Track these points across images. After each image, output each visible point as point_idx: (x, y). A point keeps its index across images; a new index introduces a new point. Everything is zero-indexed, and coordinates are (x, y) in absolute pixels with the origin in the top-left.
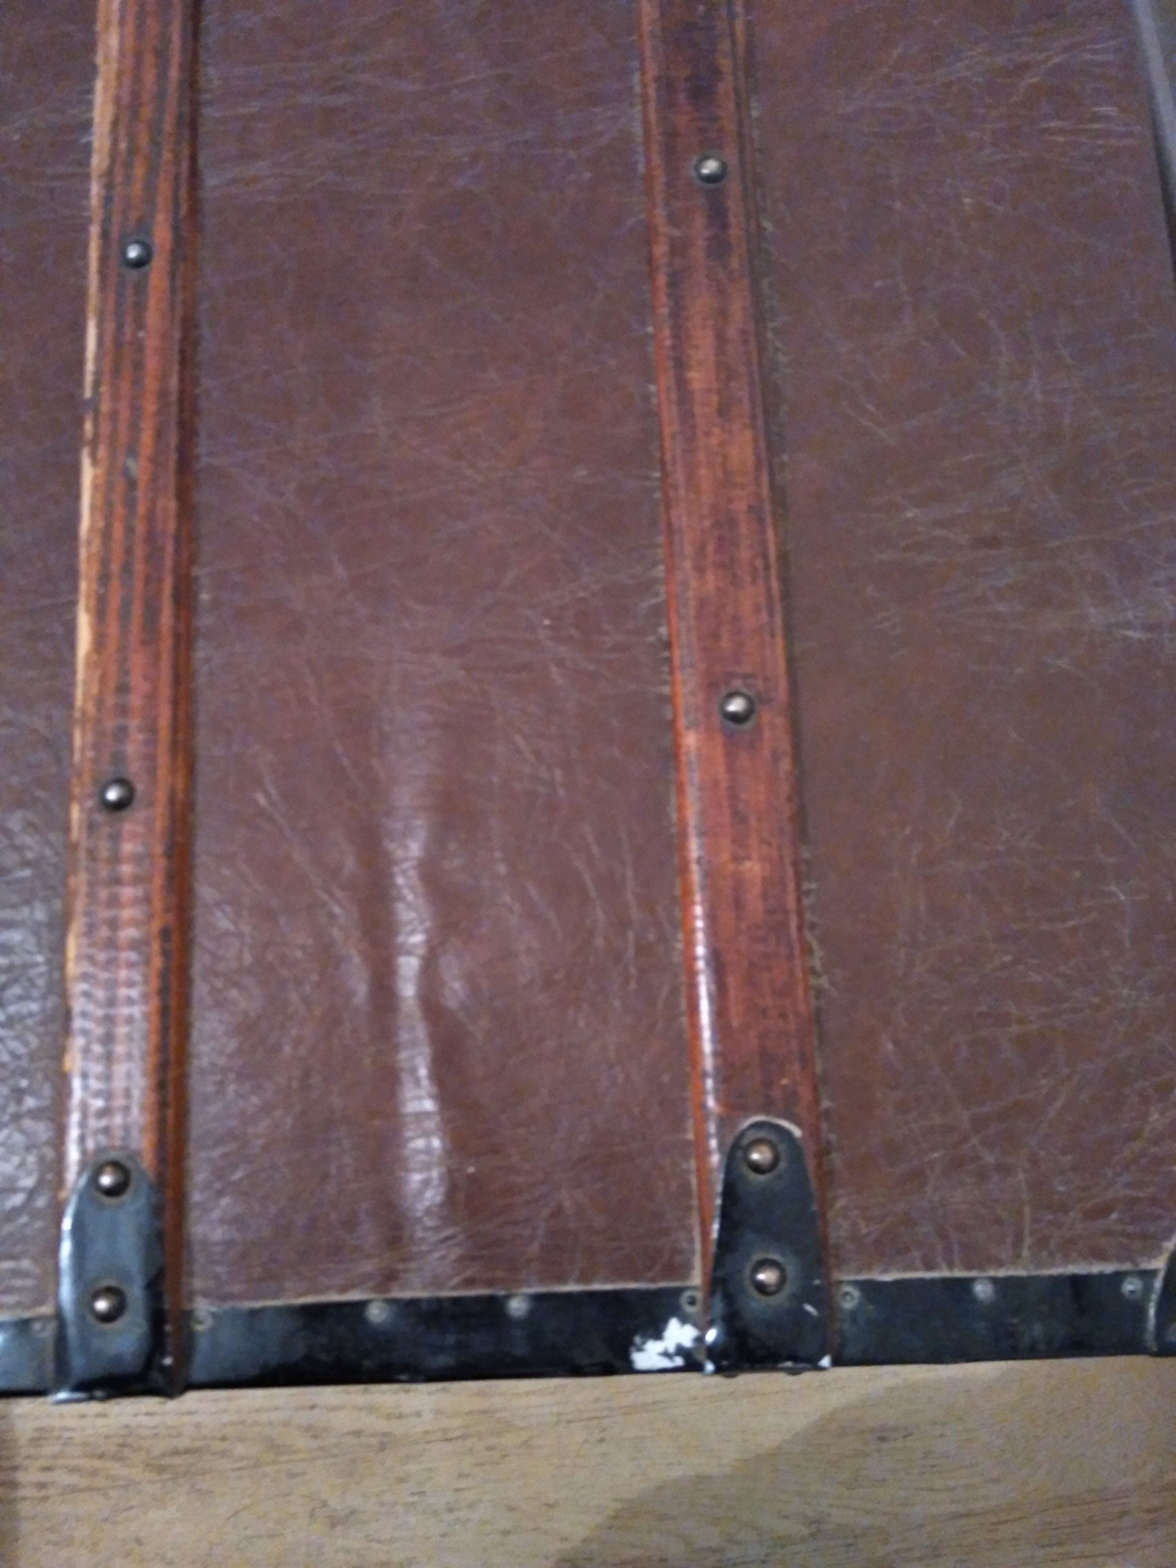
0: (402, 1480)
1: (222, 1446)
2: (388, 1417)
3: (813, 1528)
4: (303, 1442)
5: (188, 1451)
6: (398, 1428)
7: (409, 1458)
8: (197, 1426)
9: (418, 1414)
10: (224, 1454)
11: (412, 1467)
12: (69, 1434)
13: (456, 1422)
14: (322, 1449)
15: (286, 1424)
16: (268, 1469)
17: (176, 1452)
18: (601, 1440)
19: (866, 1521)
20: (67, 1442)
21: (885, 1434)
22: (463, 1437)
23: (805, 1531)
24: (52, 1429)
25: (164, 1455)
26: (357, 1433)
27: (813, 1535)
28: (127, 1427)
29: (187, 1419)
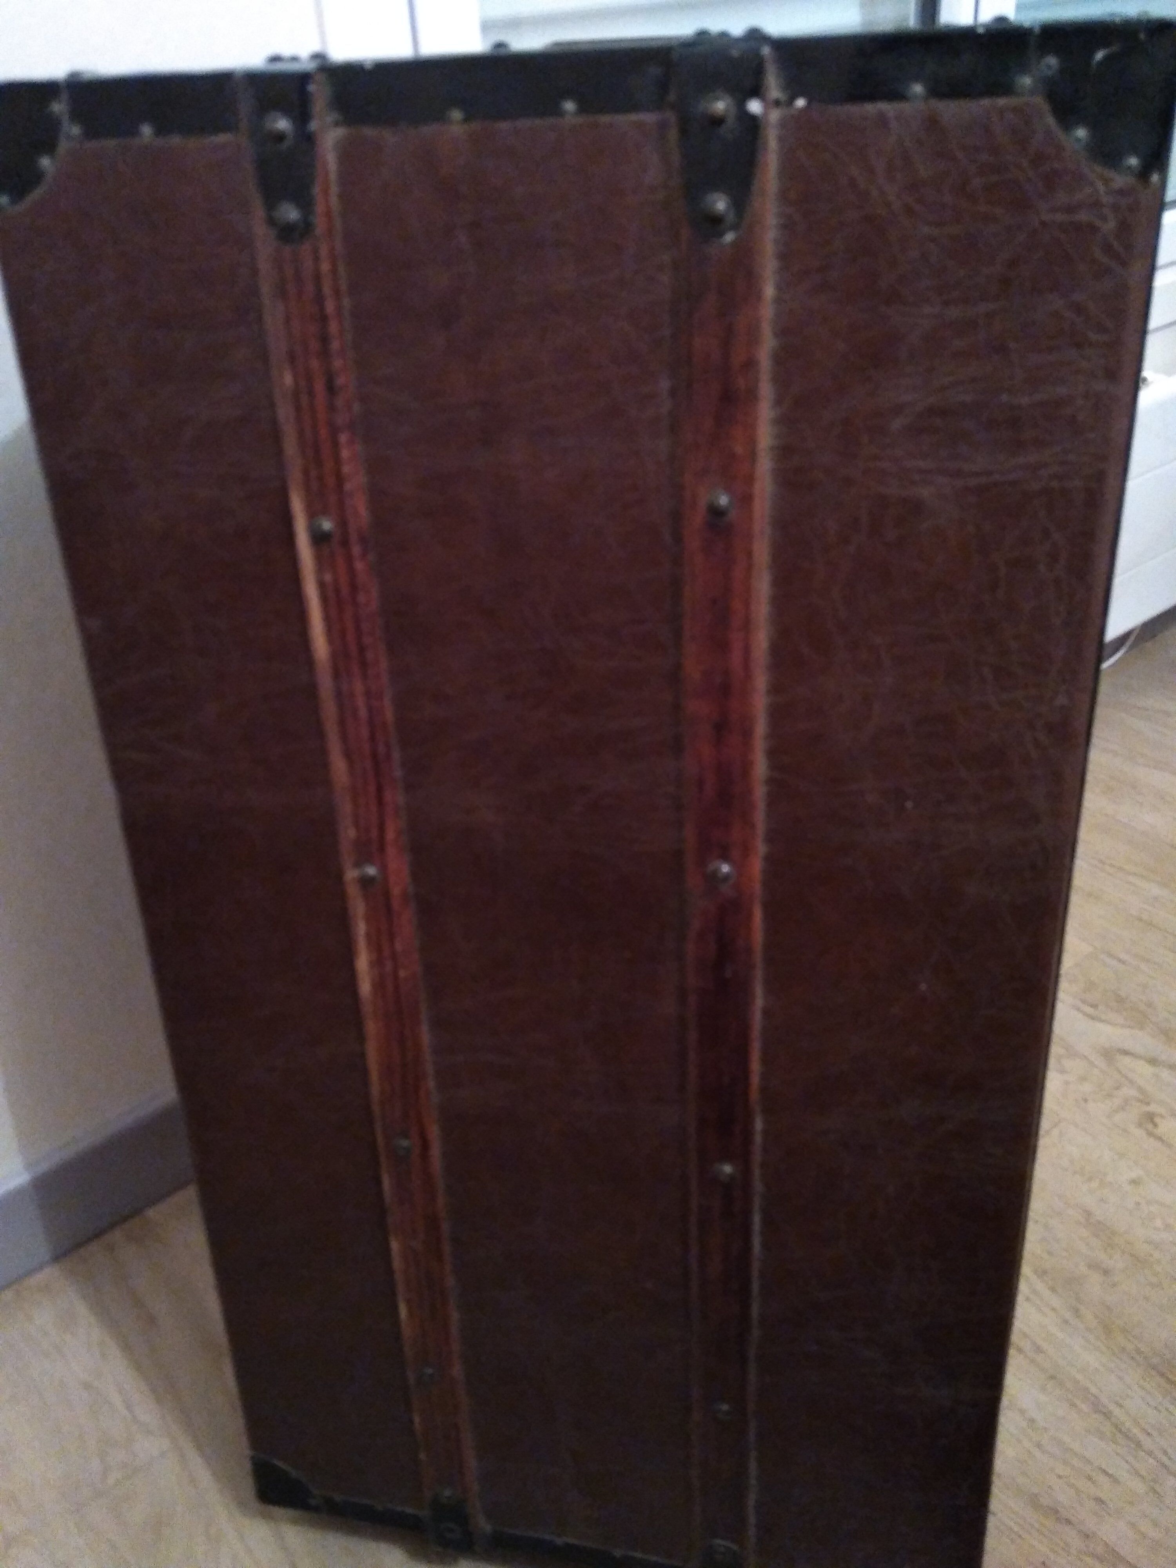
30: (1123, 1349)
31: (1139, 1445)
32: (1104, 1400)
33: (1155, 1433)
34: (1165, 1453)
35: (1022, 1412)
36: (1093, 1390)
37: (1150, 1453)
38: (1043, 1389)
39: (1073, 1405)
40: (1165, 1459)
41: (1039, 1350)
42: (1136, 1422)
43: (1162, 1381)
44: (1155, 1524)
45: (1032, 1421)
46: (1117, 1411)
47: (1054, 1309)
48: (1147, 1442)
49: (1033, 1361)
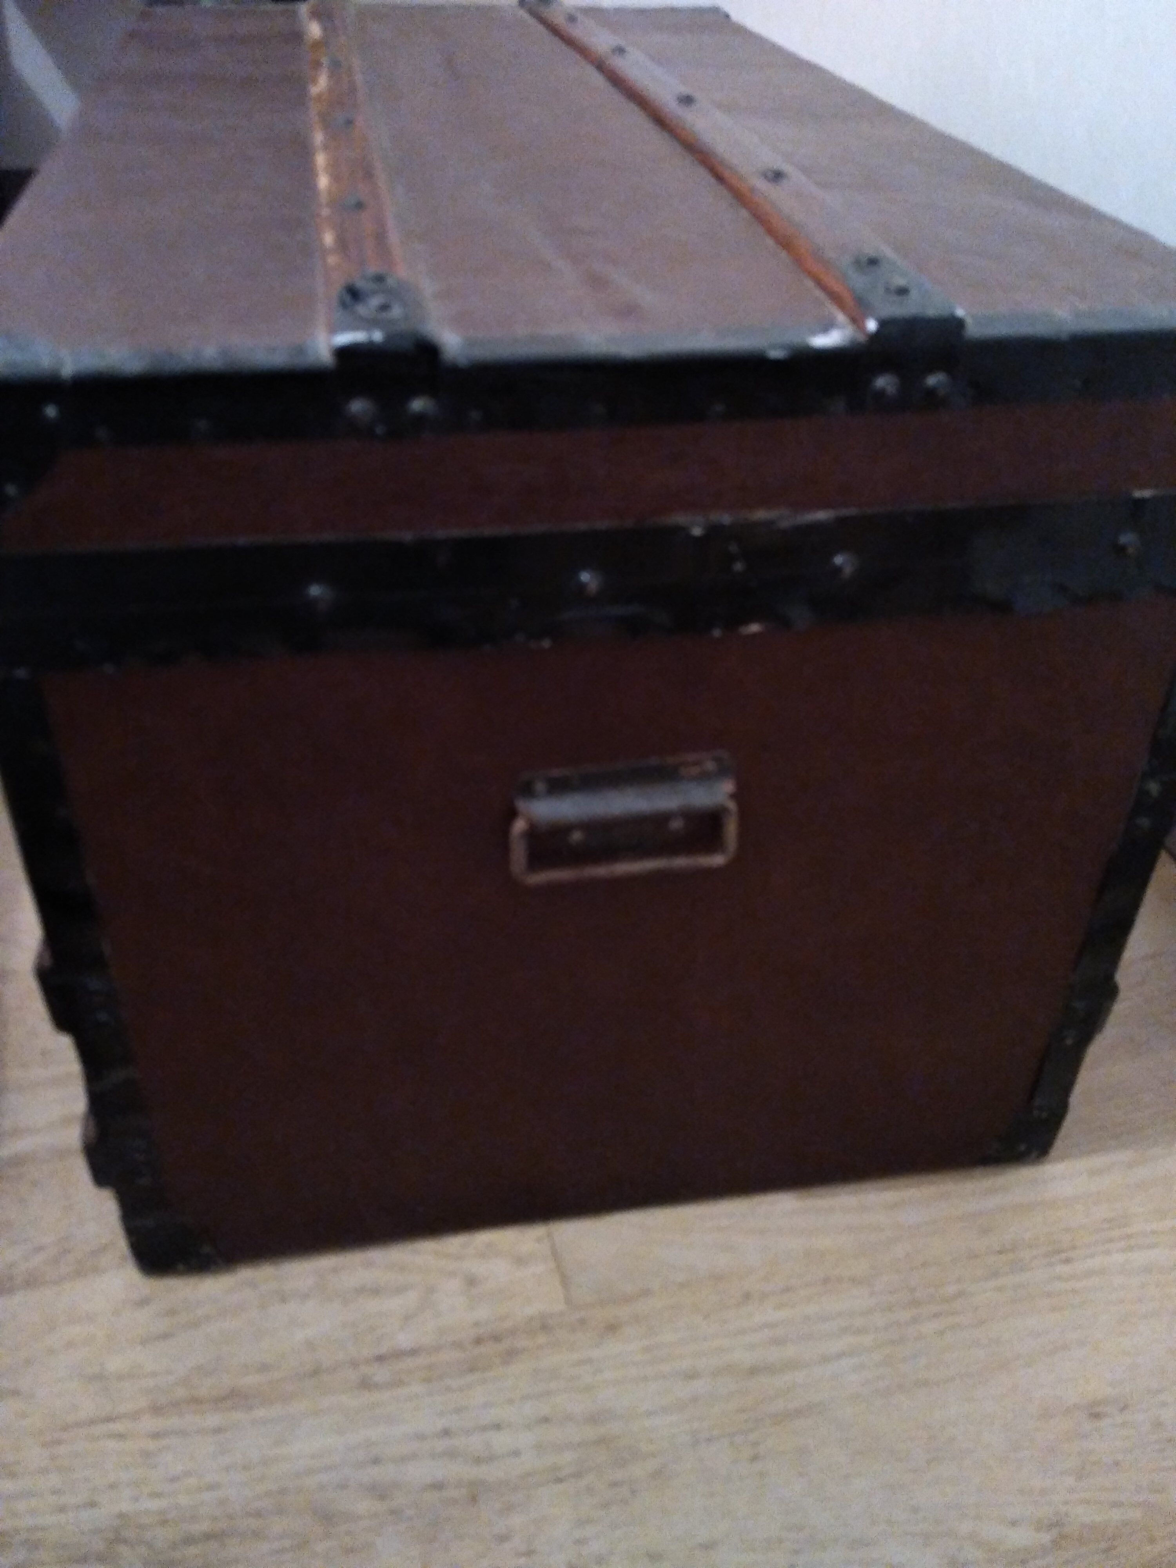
0: (503, 1538)
1: (254, 1523)
2: (478, 1461)
3: (1055, 1532)
4: (364, 1506)
5: (208, 1537)
6: (491, 1473)
7: (509, 1509)
8: (223, 1502)
9: (516, 1453)
10: (257, 1535)
11: (517, 1520)
12: (39, 1534)
13: (568, 1456)
14: (393, 1512)
15: (343, 1486)
16: (320, 1547)
17: (189, 1540)
18: (755, 1458)
19: (1116, 1515)
20: (34, 1545)
21: (1098, 1409)
22: (578, 1475)
23: (1046, 1538)
24: (17, 1531)
25: (174, 1546)
26: (438, 1486)
27: (1056, 1544)
28: (121, 1516)
29: (207, 1496)
30: (280, 1511)
31: (157, 1410)
32: (237, 1416)
33: (151, 1445)
34: (121, 1436)
35: (306, 1297)
36: (260, 1413)
37: (135, 1416)
38: (310, 1345)
39: (264, 1368)
40: (117, 1427)
41: (366, 1384)
42: (182, 1433)
43: (197, 1528)
44: (70, 1345)
45: (284, 1300)
46: (213, 1420)
47: (403, 1459)
48: (149, 1423)
49: (354, 1364)
